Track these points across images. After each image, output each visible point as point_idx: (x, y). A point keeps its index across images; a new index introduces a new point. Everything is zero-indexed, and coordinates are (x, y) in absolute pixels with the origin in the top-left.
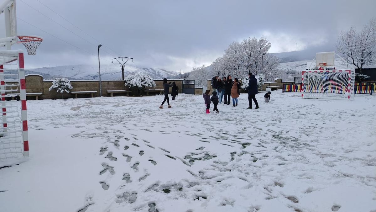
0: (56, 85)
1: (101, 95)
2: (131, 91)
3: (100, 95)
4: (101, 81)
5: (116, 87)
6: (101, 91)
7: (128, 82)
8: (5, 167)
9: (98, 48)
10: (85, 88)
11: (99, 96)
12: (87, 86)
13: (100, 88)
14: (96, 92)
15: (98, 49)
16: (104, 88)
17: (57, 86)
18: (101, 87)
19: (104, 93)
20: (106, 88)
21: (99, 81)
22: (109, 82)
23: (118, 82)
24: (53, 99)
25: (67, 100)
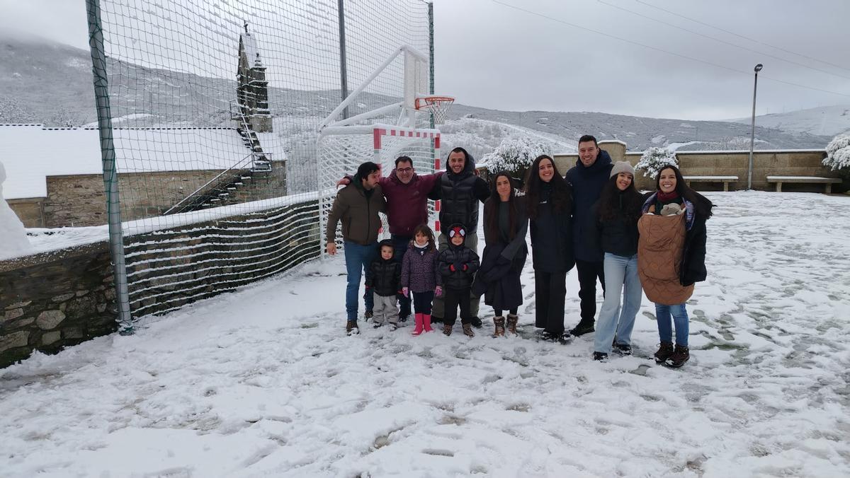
0: (646, 161)
1: (749, 186)
2: (839, 181)
3: (747, 186)
4: (754, 153)
5: (795, 168)
6: (750, 178)
7: (830, 155)
9: (754, 73)
10: (712, 169)
11: (745, 188)
12: (717, 164)
13: (750, 169)
14: (735, 180)
15: (756, 75)
16: (761, 169)
17: (647, 165)
18: (753, 167)
19: (758, 182)
20: (767, 169)
21: (749, 153)
22: (777, 155)
23: (803, 154)
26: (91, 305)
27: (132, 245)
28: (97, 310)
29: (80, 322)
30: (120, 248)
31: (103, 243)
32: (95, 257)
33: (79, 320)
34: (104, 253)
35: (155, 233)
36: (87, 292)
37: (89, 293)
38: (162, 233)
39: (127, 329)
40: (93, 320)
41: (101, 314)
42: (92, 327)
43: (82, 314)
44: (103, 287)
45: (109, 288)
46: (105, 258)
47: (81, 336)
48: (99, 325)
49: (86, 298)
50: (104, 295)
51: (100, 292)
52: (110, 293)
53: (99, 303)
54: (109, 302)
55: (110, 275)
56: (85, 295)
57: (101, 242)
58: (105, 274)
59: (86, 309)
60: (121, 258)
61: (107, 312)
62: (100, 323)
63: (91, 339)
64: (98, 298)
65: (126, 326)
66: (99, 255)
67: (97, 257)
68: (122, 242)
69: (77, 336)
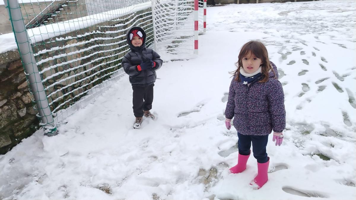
8: (179, 60)
24: (272, 2)
25: (285, 3)
26: (12, 112)
27: (40, 52)
28: (18, 115)
29: (6, 130)
30: (29, 57)
31: (10, 52)
32: (5, 67)
33: (4, 128)
34: (13, 62)
35: (57, 39)
36: (5, 101)
37: (7, 102)
38: (63, 39)
39: (53, 130)
40: (18, 125)
41: (23, 118)
42: (18, 132)
43: (6, 123)
44: (19, 94)
45: (25, 93)
46: (15, 66)
47: (10, 142)
48: (24, 128)
49: (6, 107)
50: (22, 100)
51: (18, 98)
52: (27, 98)
53: (19, 109)
54: (29, 105)
55: (25, 80)
56: (5, 105)
57: (8, 52)
58: (18, 82)
59: (9, 117)
60: (32, 66)
61: (28, 114)
62: (24, 125)
63: (20, 142)
64: (17, 105)
65: (51, 128)
66: (9, 64)
67: (8, 67)
68: (32, 51)
69: (6, 144)
